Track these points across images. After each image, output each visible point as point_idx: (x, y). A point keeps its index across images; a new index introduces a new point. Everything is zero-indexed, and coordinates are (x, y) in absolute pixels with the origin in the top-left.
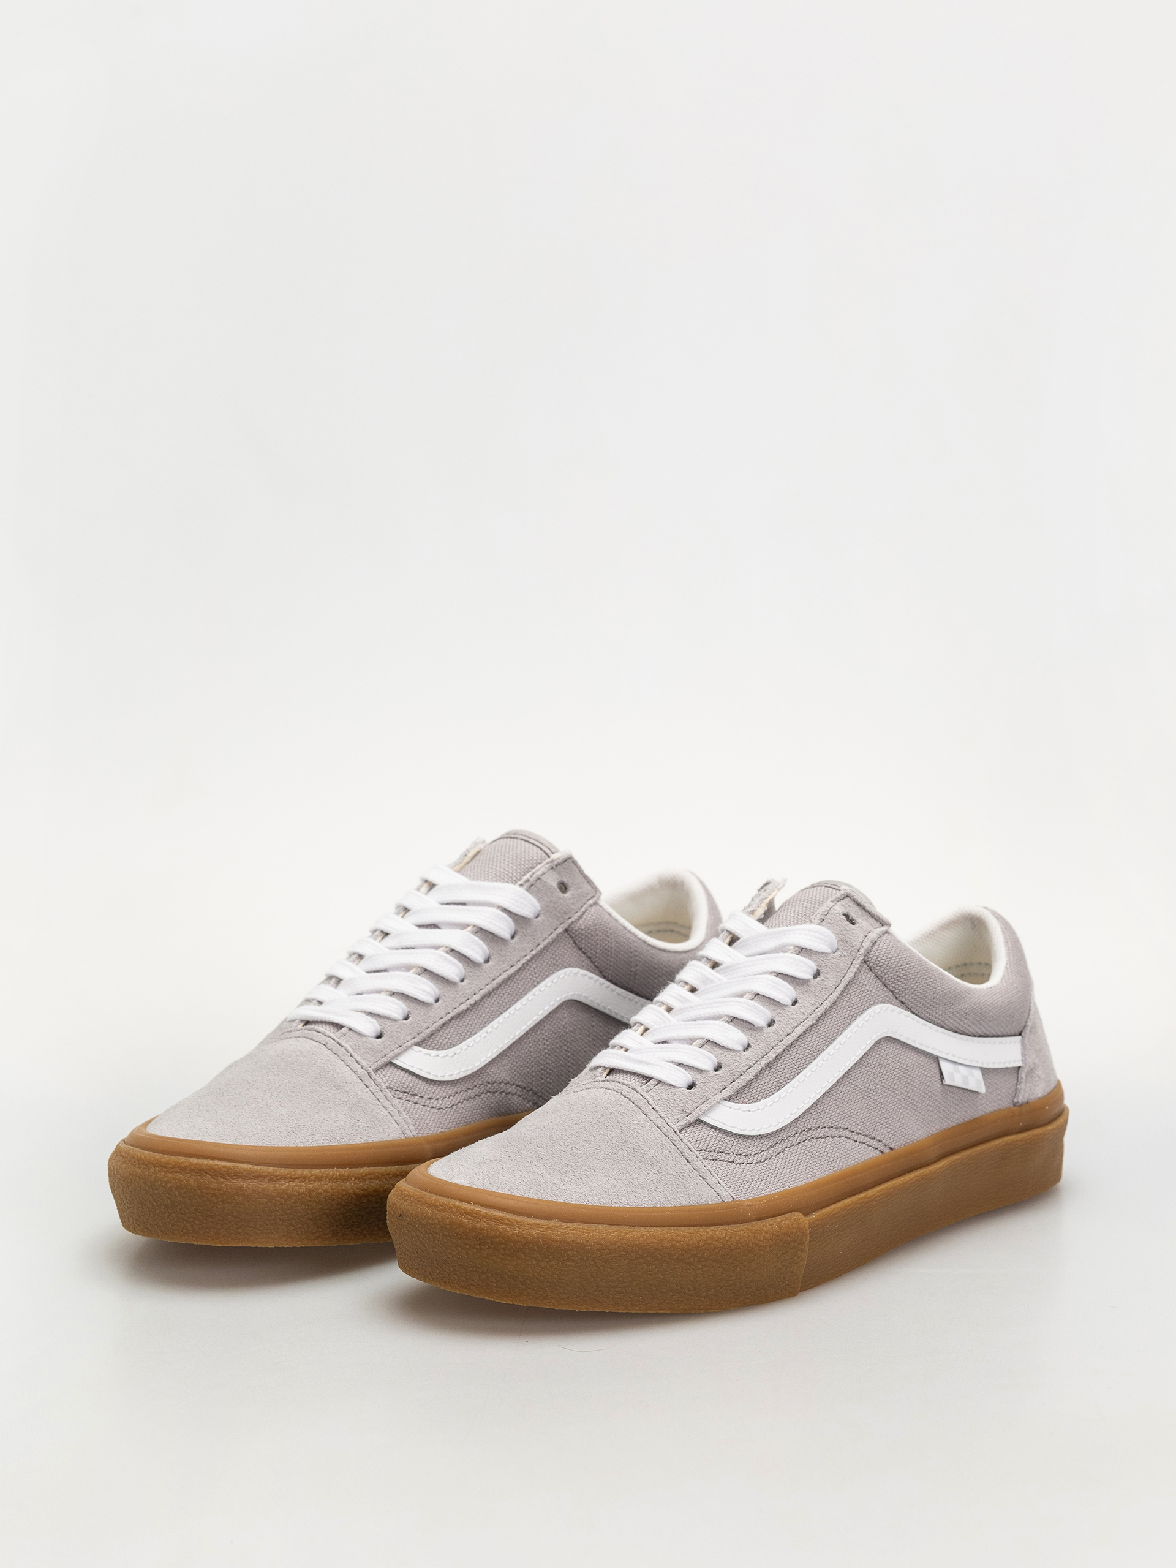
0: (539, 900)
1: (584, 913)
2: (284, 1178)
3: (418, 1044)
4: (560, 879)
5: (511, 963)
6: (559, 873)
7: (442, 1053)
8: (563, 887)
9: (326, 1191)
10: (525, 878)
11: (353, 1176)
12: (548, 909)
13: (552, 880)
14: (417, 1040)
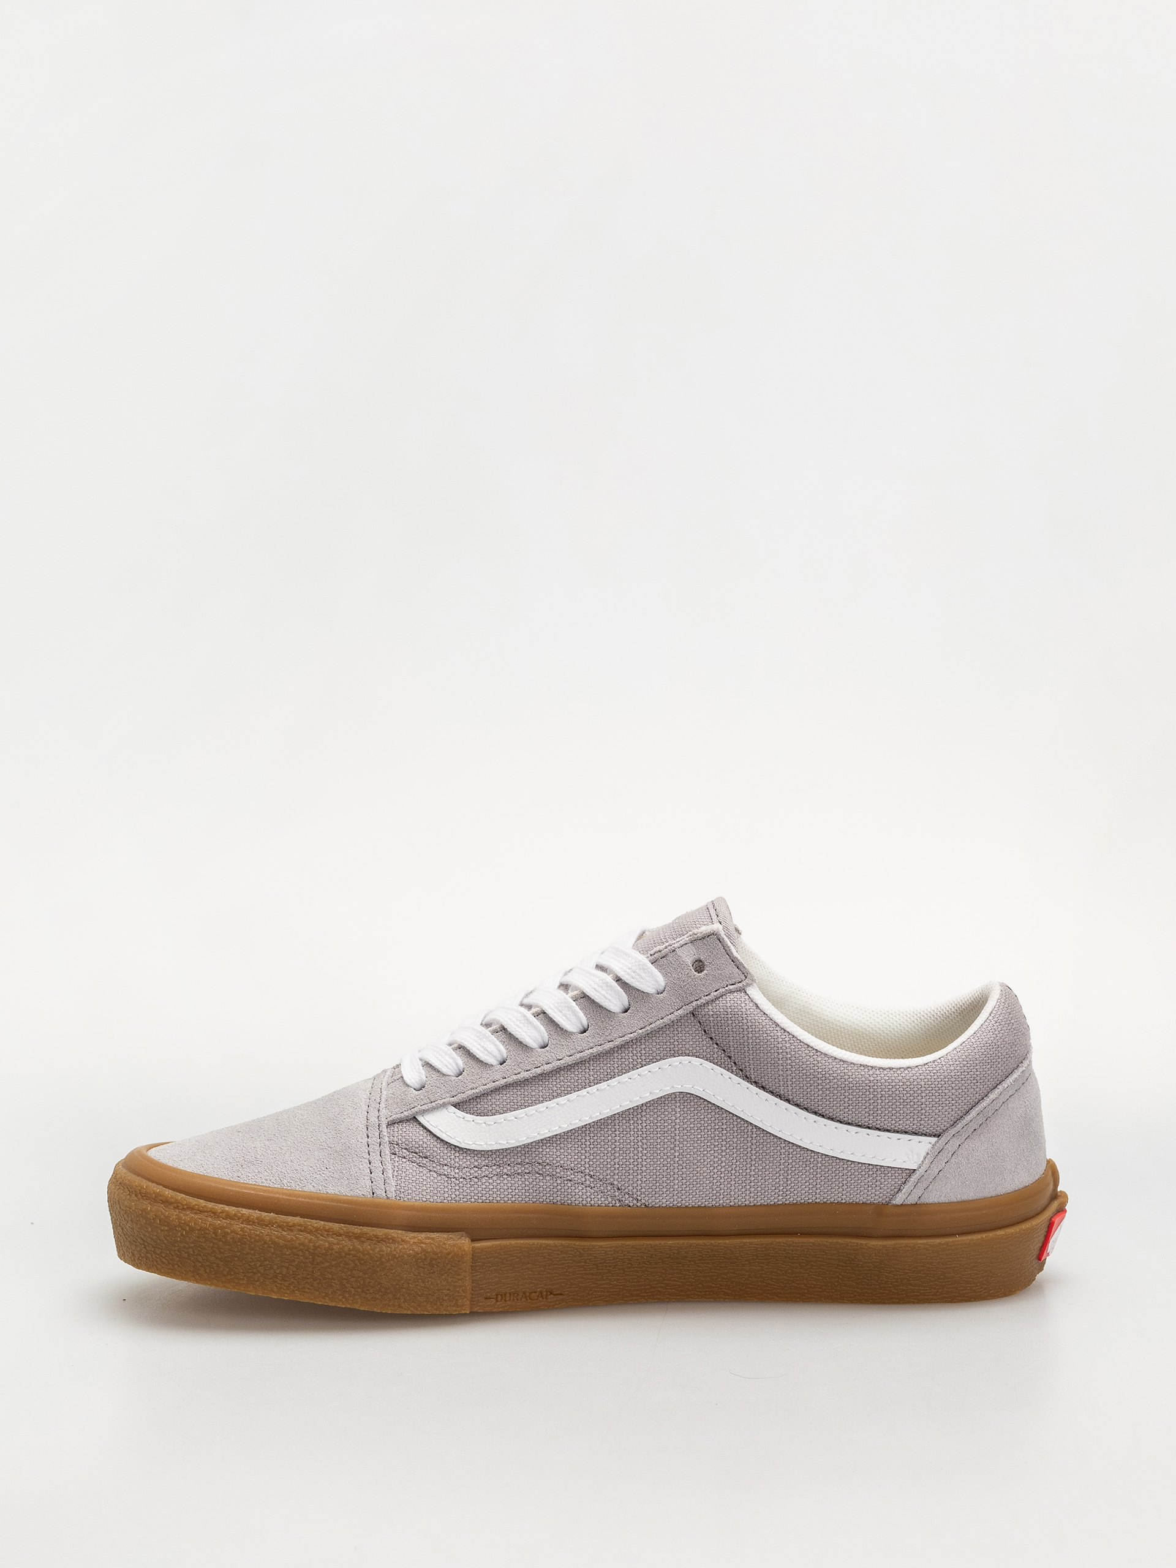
0: (665, 975)
1: (717, 998)
2: (191, 1208)
3: (456, 1105)
4: (696, 957)
5: (609, 1038)
6: (698, 949)
7: (479, 1119)
8: (699, 966)
9: (233, 1232)
10: (657, 949)
11: (276, 1222)
12: (673, 987)
13: (688, 956)
14: (455, 1100)
